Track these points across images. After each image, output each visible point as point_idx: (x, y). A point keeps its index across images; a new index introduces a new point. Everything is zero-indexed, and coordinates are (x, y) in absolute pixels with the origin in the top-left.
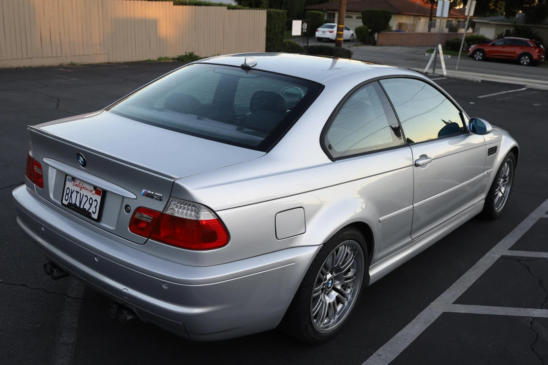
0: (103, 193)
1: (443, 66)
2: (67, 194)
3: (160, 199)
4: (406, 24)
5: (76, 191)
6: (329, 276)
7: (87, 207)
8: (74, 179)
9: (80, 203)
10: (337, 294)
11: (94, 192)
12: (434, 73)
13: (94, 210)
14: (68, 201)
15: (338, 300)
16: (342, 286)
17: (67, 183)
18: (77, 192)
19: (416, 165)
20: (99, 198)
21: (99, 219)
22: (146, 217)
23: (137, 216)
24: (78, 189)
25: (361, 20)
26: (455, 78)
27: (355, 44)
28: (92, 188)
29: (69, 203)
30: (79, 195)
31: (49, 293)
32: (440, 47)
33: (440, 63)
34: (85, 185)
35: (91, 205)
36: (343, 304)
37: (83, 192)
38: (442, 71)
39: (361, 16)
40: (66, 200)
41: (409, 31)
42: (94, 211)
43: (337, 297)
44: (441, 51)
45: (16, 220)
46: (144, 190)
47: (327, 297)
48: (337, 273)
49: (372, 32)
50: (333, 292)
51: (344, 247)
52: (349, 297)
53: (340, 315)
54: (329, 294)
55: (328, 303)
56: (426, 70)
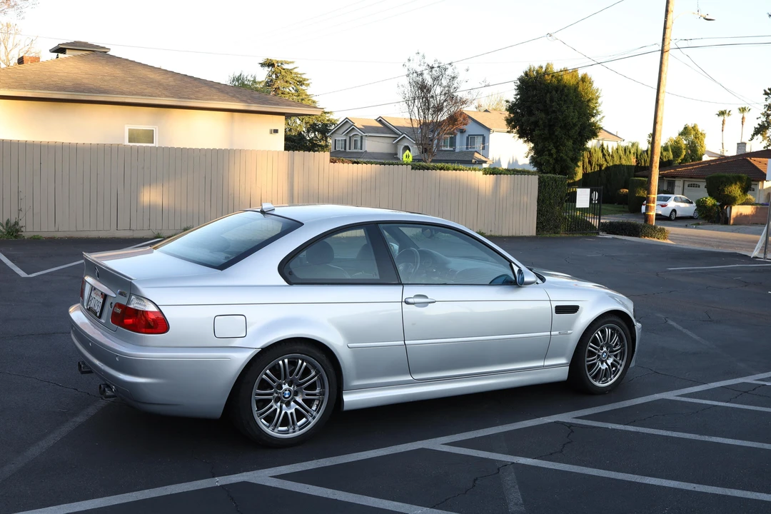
0: (105, 297)
2: (91, 301)
3: (125, 296)
6: (285, 387)
7: (96, 308)
8: (95, 289)
9: (94, 306)
10: (297, 407)
11: (101, 297)
12: (765, 258)
15: (300, 415)
16: (303, 400)
17: (92, 292)
19: (407, 303)
20: (101, 300)
21: (100, 317)
22: (119, 311)
23: (115, 310)
25: (706, 190)
27: (695, 222)
28: (101, 294)
29: (90, 306)
30: (95, 300)
34: (98, 293)
35: (98, 306)
36: (306, 418)
37: (97, 298)
39: (706, 184)
43: (296, 410)
46: (119, 290)
47: (284, 406)
48: (297, 386)
49: (722, 206)
50: (292, 403)
51: (300, 362)
52: (314, 413)
53: (302, 427)
54: (288, 404)
55: (283, 412)
56: (755, 253)
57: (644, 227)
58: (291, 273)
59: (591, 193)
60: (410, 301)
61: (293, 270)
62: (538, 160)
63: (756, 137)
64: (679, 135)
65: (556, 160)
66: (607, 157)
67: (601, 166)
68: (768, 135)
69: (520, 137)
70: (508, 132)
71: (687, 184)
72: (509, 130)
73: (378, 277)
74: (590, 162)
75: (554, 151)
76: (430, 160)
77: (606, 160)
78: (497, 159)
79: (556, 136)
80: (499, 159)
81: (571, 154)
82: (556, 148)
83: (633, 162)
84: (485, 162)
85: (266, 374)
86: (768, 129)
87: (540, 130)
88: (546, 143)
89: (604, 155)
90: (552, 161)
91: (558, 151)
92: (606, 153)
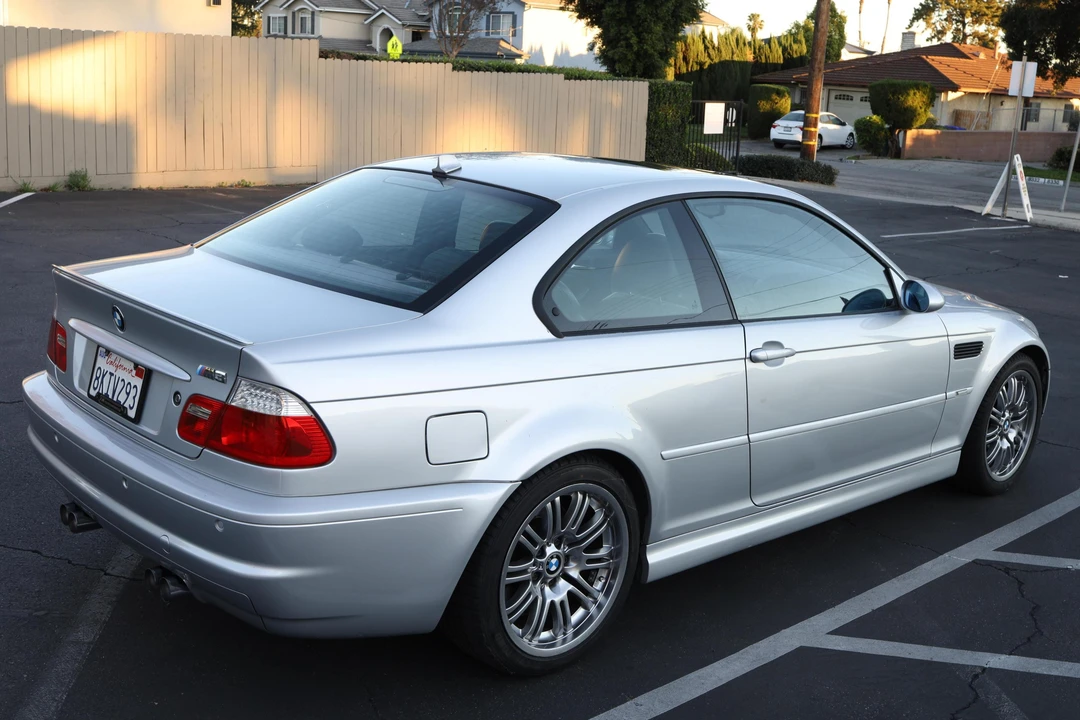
0: (147, 374)
1: (1026, 200)
2: (97, 378)
3: (223, 380)
4: (970, 114)
5: (110, 373)
6: (551, 550)
7: (122, 399)
8: (108, 352)
9: (114, 392)
10: (571, 587)
11: (134, 372)
12: (1003, 215)
13: (130, 403)
14: (97, 390)
15: (574, 602)
16: (582, 573)
17: (99, 358)
18: (112, 374)
19: (754, 360)
20: (139, 382)
21: (137, 419)
22: (204, 412)
23: (191, 409)
24: (111, 369)
25: (868, 104)
26: (1049, 227)
27: (852, 154)
28: (133, 365)
29: (98, 393)
30: (113, 378)
31: (74, 565)
32: (1018, 160)
33: (1018, 193)
34: (122, 362)
35: (128, 394)
36: (586, 608)
37: (120, 374)
38: (1024, 212)
39: (868, 95)
40: (95, 389)
41: (977, 127)
42: (132, 406)
43: (570, 593)
44: (1020, 169)
45: (26, 433)
46: (201, 366)
47: (547, 589)
48: (570, 546)
49: (892, 130)
50: (562, 582)
51: (580, 496)
52: (600, 597)
53: (579, 628)
54: (553, 584)
55: (548, 601)
56: (988, 208)
57: (803, 164)
58: (555, 312)
59: (727, 109)
60: (760, 355)
61: (560, 307)
62: (610, 54)
63: (916, 24)
64: (808, 17)
65: (637, 54)
66: (711, 51)
67: (701, 64)
68: (933, 21)
69: (579, 17)
70: (562, 9)
71: (833, 94)
72: (562, 5)
73: (699, 310)
74: (685, 59)
75: (634, 40)
76: (455, 53)
77: (709, 56)
78: (538, 48)
79: (638, 16)
80: (541, 48)
81: (660, 46)
82: (638, 35)
83: (750, 57)
84: (520, 56)
85: (526, 534)
86: (933, 10)
87: (612, 6)
88: (622, 27)
89: (706, 48)
90: (630, 56)
91: (641, 41)
92: (709, 45)
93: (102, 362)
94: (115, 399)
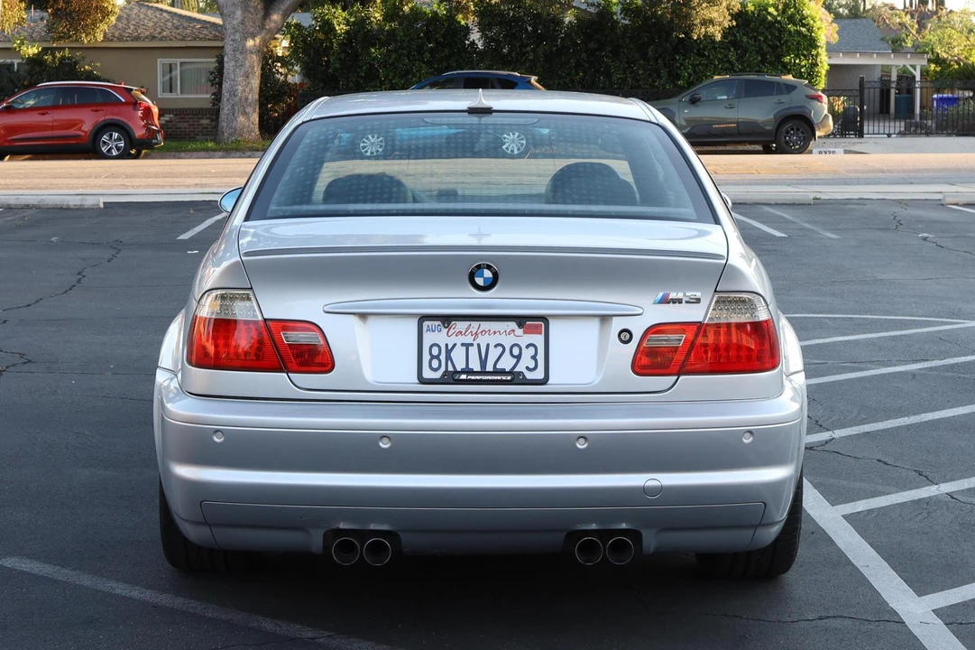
5: (463, 345)
9: (483, 363)
11: (519, 331)
13: (530, 364)
14: (443, 369)
17: (427, 335)
18: (467, 346)
20: (536, 339)
24: (469, 339)
28: (513, 325)
29: (446, 371)
34: (485, 325)
40: (435, 370)
42: (532, 366)
93: (437, 336)
94: (489, 368)
